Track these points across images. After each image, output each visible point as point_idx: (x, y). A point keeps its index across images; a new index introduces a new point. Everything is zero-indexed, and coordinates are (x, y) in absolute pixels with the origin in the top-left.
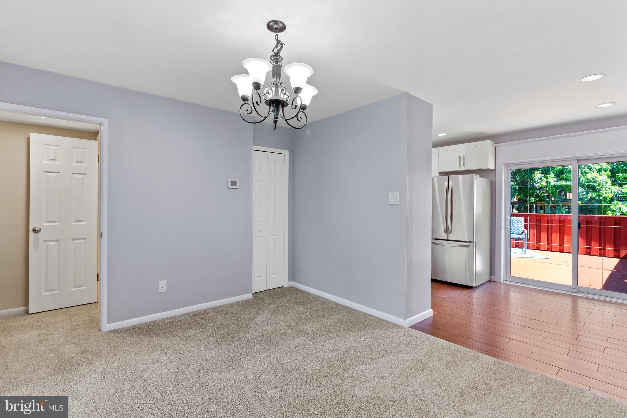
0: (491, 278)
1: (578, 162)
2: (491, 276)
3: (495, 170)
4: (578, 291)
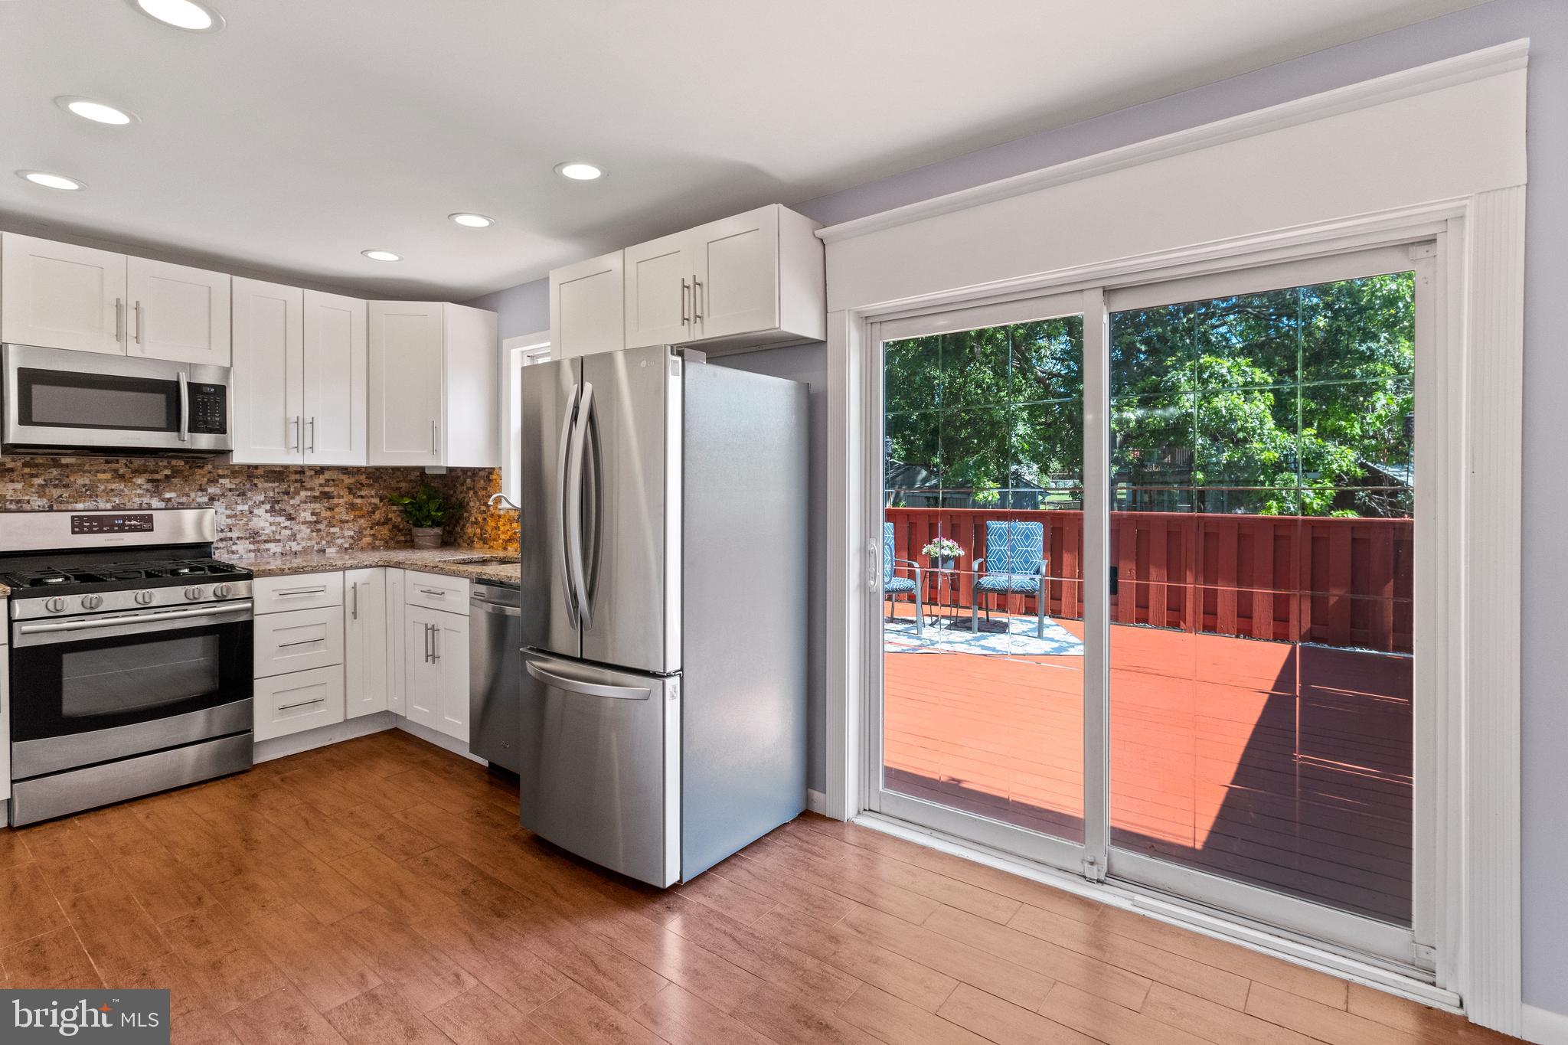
0: (808, 799)
1: (1107, 303)
2: (809, 790)
3: (822, 344)
4: (1109, 874)
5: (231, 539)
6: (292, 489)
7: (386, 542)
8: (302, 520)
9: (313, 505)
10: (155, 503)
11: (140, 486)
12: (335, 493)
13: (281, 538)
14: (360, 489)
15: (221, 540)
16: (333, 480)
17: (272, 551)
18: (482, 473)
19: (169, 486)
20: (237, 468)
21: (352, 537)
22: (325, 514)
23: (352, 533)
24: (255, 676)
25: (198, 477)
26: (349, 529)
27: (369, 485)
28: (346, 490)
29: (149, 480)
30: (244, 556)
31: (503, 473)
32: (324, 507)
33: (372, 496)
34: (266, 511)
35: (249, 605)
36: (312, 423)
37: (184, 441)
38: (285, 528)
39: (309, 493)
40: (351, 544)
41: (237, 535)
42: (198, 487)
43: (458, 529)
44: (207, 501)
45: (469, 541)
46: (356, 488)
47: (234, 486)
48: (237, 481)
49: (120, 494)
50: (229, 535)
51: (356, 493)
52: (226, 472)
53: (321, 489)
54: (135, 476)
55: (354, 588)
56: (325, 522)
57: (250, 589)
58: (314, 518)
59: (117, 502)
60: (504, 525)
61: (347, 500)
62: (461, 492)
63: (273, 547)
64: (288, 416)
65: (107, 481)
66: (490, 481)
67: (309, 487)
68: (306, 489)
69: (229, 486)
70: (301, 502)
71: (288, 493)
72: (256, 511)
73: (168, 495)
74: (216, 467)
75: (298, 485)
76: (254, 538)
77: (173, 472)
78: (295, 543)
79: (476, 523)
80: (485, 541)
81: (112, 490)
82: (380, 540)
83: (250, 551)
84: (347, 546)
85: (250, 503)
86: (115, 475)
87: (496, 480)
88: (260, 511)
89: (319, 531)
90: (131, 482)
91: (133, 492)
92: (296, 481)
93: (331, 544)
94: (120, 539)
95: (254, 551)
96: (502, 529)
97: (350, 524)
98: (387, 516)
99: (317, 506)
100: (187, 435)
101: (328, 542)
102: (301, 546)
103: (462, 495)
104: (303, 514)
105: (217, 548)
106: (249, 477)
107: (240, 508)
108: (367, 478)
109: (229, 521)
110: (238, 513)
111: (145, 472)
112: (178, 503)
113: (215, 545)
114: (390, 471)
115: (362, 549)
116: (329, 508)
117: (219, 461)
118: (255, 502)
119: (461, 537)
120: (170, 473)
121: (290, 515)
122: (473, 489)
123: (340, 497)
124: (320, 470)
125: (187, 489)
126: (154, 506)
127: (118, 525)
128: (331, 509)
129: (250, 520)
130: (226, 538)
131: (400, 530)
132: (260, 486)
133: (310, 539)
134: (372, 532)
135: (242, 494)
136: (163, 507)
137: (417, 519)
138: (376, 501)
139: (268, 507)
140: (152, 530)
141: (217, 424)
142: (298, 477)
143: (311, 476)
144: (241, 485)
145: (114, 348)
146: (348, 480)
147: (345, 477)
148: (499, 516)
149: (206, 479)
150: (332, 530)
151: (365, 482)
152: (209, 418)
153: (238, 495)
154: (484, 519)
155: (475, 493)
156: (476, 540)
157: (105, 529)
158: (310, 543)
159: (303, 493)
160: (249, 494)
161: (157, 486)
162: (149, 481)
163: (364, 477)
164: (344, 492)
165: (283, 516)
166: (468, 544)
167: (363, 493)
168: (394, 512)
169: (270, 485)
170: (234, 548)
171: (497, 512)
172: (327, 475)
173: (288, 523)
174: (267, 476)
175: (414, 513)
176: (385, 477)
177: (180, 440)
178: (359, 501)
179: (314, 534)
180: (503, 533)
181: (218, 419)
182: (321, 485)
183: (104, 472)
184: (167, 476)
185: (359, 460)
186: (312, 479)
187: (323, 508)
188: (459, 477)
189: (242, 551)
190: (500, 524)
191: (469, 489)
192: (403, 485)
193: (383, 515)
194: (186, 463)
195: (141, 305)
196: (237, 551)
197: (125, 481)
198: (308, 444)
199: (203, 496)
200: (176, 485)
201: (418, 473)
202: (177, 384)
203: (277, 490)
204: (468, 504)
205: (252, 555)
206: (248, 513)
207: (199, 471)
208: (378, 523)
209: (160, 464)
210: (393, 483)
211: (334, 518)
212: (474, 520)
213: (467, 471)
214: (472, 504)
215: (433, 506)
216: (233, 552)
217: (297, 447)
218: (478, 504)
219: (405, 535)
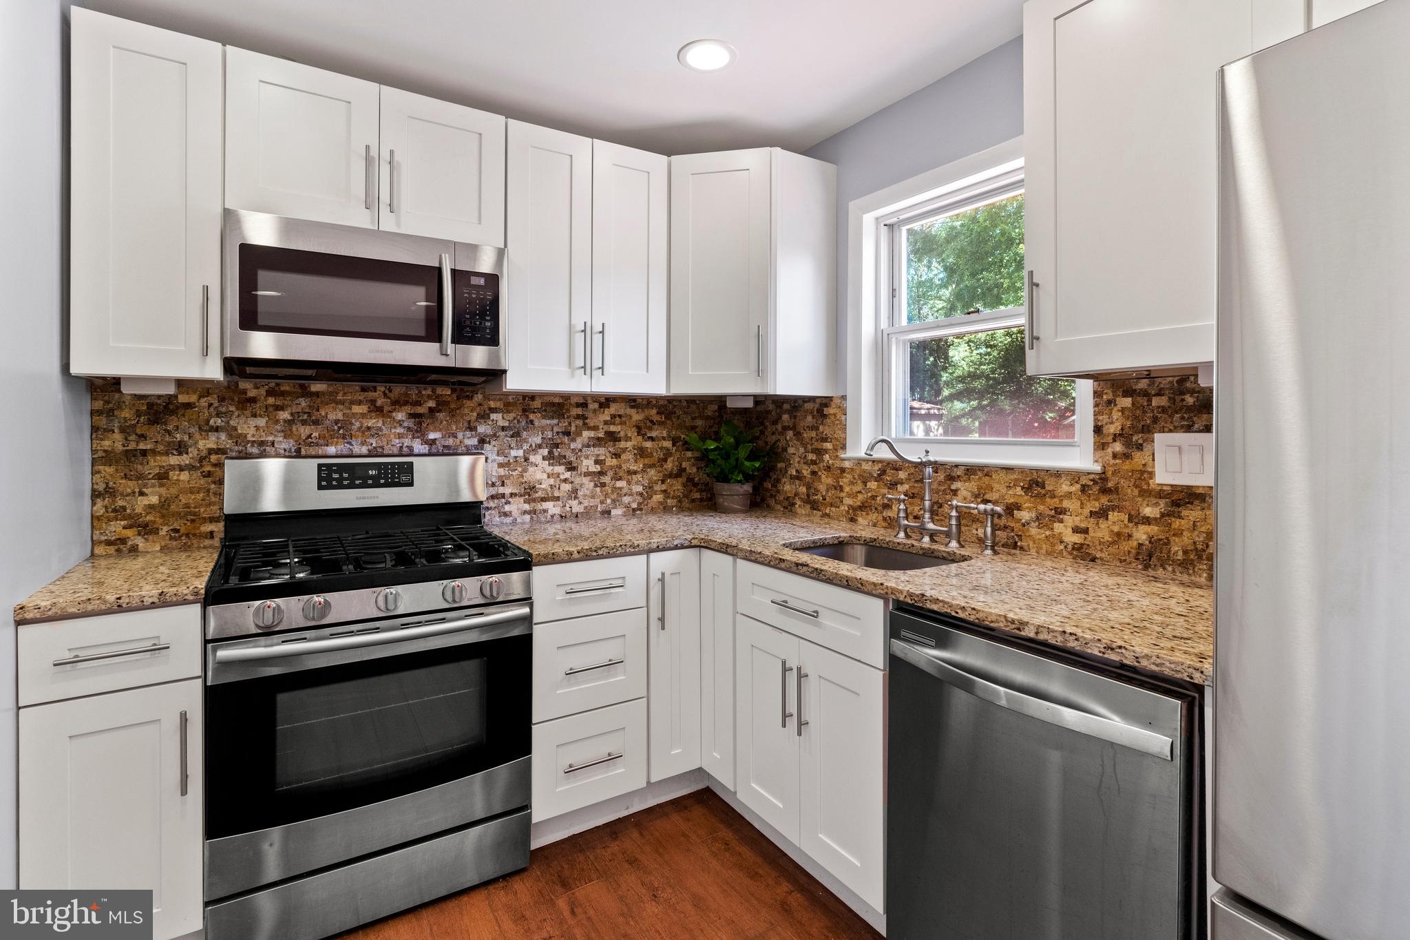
5: (503, 496)
6: (573, 429)
7: (680, 501)
8: (584, 470)
9: (597, 451)
10: (418, 447)
11: (400, 423)
12: (622, 434)
13: (560, 495)
14: (650, 429)
15: (493, 497)
16: (620, 416)
17: (550, 512)
18: (808, 406)
19: (433, 423)
20: (510, 399)
21: (641, 494)
22: (613, 462)
23: (640, 489)
24: (534, 721)
25: (466, 411)
26: (637, 483)
27: (661, 423)
28: (634, 429)
29: (410, 414)
30: (519, 520)
31: (850, 405)
32: (610, 452)
33: (664, 438)
34: (544, 458)
35: (526, 610)
36: (602, 332)
37: (447, 355)
38: (565, 481)
39: (592, 434)
40: (639, 504)
41: (510, 491)
42: (466, 425)
43: (768, 485)
44: (476, 443)
45: (786, 503)
46: (646, 427)
47: (506, 424)
48: (511, 416)
49: (377, 433)
50: (501, 490)
51: (645, 434)
52: (499, 404)
53: (606, 428)
54: (395, 409)
55: (662, 580)
56: (610, 474)
57: (528, 584)
58: (598, 468)
59: (374, 445)
60: (852, 483)
61: (636, 443)
62: (773, 433)
63: (552, 508)
64: (572, 323)
65: (363, 415)
66: (825, 416)
67: (592, 425)
68: (589, 428)
69: (501, 423)
70: (583, 446)
71: (567, 433)
72: (532, 458)
73: (432, 436)
74: (487, 398)
75: (580, 422)
76: (529, 495)
77: (438, 405)
78: (577, 501)
79: (799, 477)
80: (814, 506)
81: (369, 428)
82: (673, 498)
83: (525, 512)
84: (634, 505)
85: (526, 447)
86: (372, 407)
87: (835, 415)
88: (536, 458)
89: (603, 485)
90: (390, 417)
91: (393, 431)
92: (578, 417)
93: (618, 504)
94: (374, 497)
95: (529, 512)
96: (847, 489)
97: (639, 476)
98: (681, 465)
99: (601, 451)
100: (450, 348)
101: (614, 501)
102: (582, 506)
103: (774, 438)
104: (585, 462)
105: (488, 509)
106: (524, 411)
107: (514, 453)
108: (658, 413)
109: (502, 472)
110: (511, 461)
111: (406, 403)
112: (444, 446)
113: (485, 505)
114: (685, 404)
115: (653, 511)
116: (615, 454)
117: (490, 389)
118: (531, 446)
119: (772, 496)
120: (434, 405)
121: (570, 463)
122: (794, 428)
123: (628, 439)
124: (606, 401)
125: (454, 427)
126: (416, 451)
127: (372, 477)
128: (616, 456)
129: (525, 471)
130: (498, 494)
131: (695, 485)
132: (536, 423)
133: (593, 497)
134: (664, 487)
135: (516, 435)
136: (426, 451)
137: (721, 469)
138: (668, 444)
139: (545, 452)
140: (411, 484)
141: (488, 331)
142: (579, 411)
143: (595, 411)
144: (516, 421)
145: (362, 220)
146: (637, 416)
147: (633, 412)
148: (843, 470)
149: (475, 414)
150: (619, 484)
151: (656, 418)
152: (478, 323)
153: (512, 436)
154: (814, 473)
155: (798, 434)
156: (799, 503)
157: (357, 482)
158: (593, 502)
159: (586, 434)
160: (524, 434)
161: (420, 423)
162: (411, 416)
163: (654, 411)
164: (632, 433)
165: (562, 464)
166: (785, 508)
167: (654, 434)
168: (689, 459)
169: (548, 422)
170: (507, 508)
171: (838, 464)
172: (614, 408)
173: (568, 475)
174: (545, 410)
175: (719, 462)
176: (679, 412)
177: (442, 354)
178: (648, 444)
179: (598, 489)
180: (849, 495)
181: (488, 324)
182: (606, 423)
183: (360, 403)
184: (431, 410)
185: (657, 387)
186: (596, 415)
187: (608, 454)
188: (769, 412)
189: (515, 513)
190: (844, 482)
191: (785, 428)
192: (699, 423)
193: (676, 463)
194: (453, 391)
195: (397, 157)
196: (511, 512)
197: (383, 416)
198: (597, 363)
199: (472, 436)
200: (441, 423)
201: (716, 407)
202: (439, 270)
203: (556, 429)
204: (785, 450)
205: (527, 517)
206: (523, 460)
207: (468, 403)
208: (670, 475)
209: (424, 392)
210: (688, 421)
211: (620, 467)
212: (794, 473)
213: (783, 403)
214: (791, 450)
215: (742, 453)
216: (506, 514)
217: (584, 367)
218: (802, 450)
219: (701, 491)
